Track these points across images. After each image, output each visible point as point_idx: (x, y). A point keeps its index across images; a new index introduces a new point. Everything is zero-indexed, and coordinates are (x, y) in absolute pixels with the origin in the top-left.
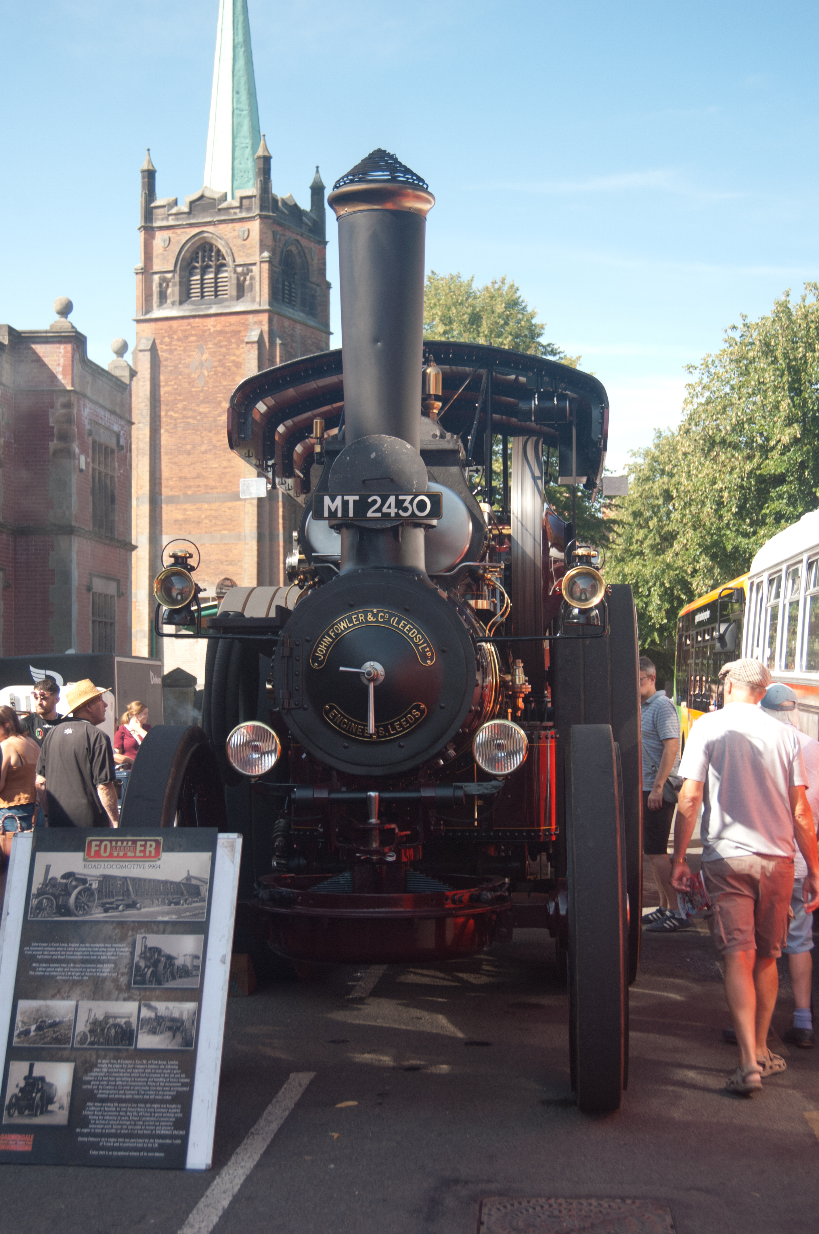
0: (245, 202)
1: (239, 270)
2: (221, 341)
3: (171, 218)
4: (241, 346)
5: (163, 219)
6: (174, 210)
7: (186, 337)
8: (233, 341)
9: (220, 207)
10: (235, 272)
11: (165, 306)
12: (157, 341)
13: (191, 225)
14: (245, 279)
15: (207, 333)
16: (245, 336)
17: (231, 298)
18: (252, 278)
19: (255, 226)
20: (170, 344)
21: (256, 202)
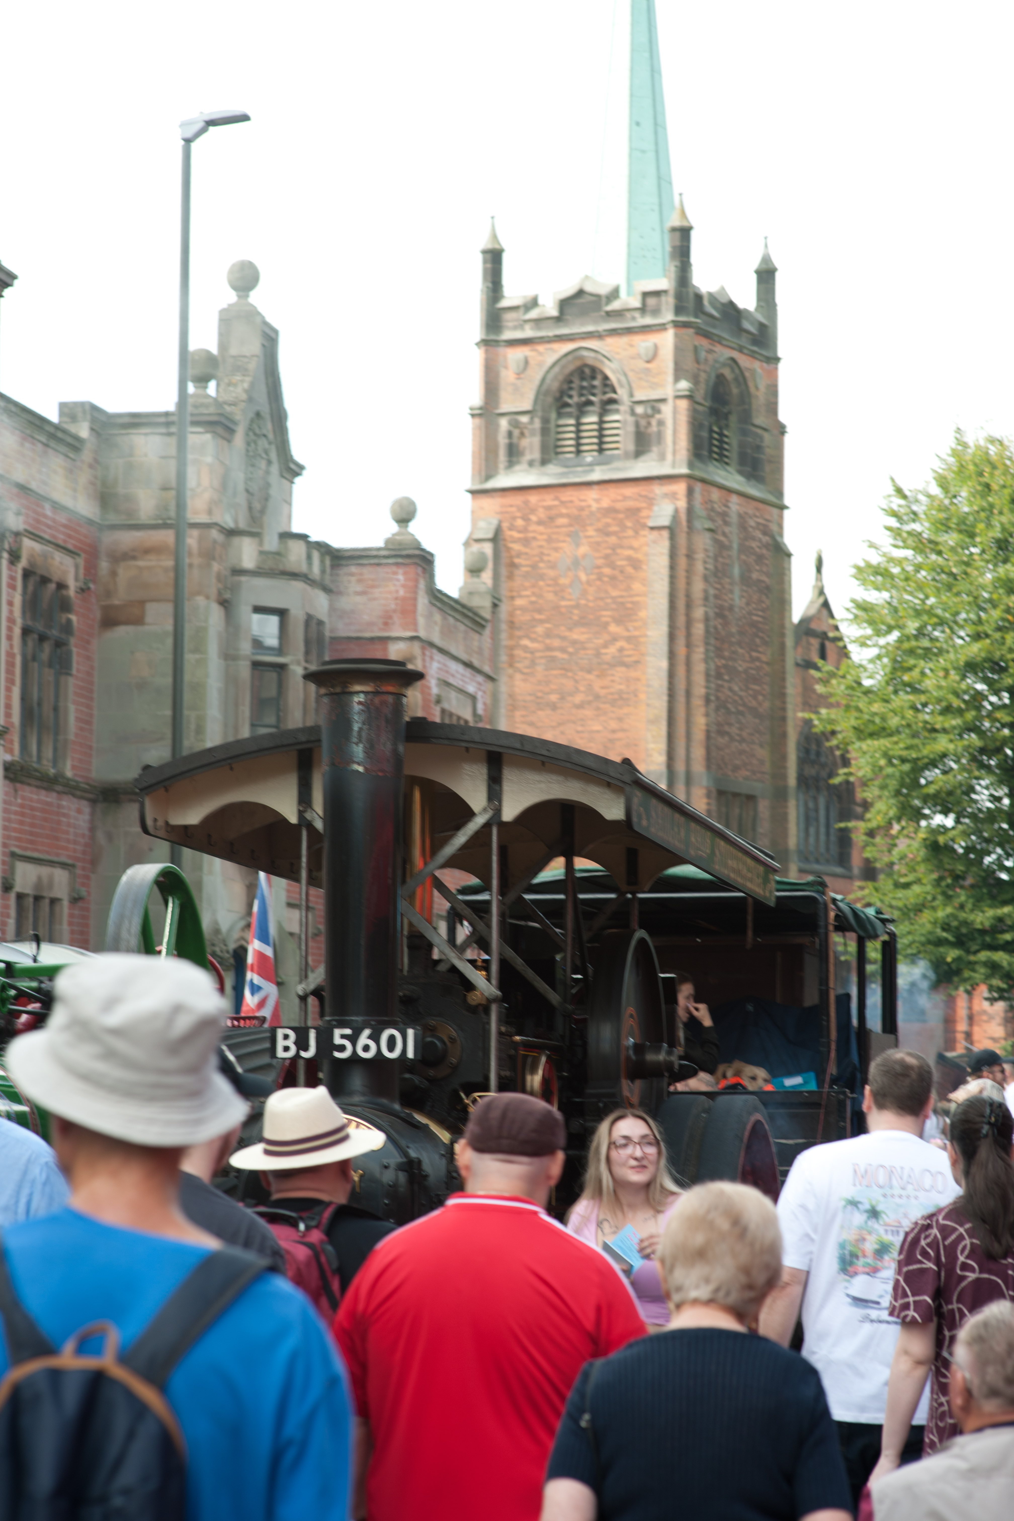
0: (651, 301)
1: (640, 410)
2: (608, 525)
3: (527, 327)
4: (642, 533)
5: (515, 328)
6: (533, 314)
7: (551, 519)
8: (629, 524)
9: (609, 308)
10: (633, 413)
11: (517, 468)
12: (505, 525)
13: (560, 339)
14: (649, 424)
15: (586, 513)
16: (648, 517)
17: (626, 456)
18: (661, 423)
19: (667, 340)
20: (525, 530)
21: (669, 301)
